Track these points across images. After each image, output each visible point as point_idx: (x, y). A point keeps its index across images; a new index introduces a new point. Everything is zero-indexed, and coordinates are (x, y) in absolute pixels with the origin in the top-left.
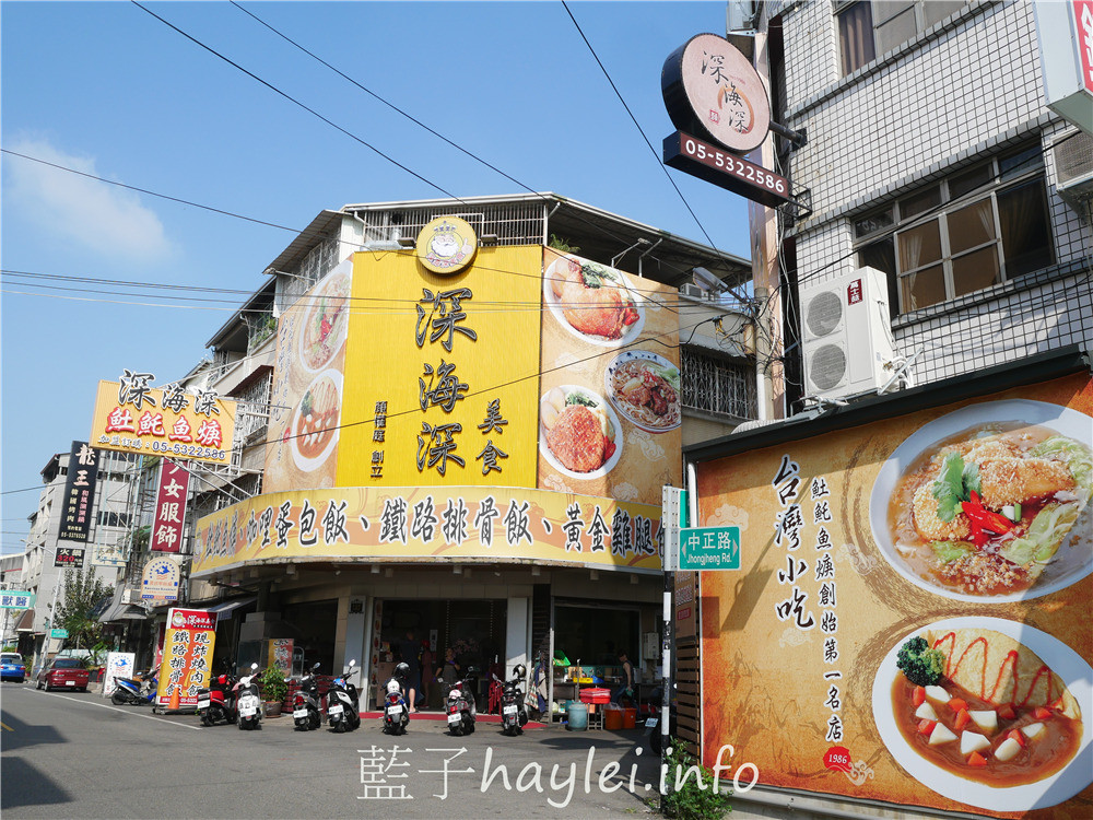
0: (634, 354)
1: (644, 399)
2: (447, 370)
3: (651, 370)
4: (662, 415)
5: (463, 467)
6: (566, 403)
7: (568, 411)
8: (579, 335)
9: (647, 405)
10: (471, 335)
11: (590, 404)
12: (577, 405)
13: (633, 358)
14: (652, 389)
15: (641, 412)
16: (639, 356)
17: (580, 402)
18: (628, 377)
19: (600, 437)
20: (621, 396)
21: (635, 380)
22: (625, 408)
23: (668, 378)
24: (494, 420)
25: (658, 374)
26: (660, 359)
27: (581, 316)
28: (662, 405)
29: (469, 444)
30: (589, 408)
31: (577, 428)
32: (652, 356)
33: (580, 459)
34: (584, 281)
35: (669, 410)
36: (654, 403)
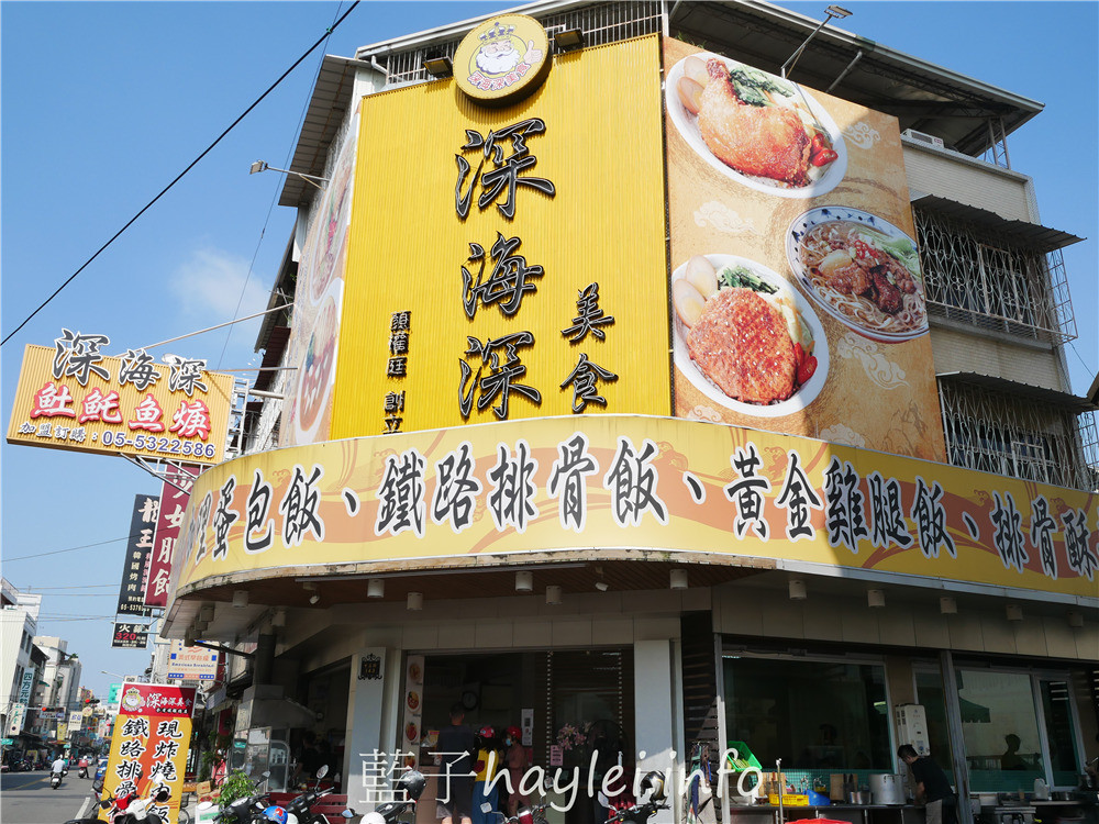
0: (834, 213)
1: (859, 283)
2: (507, 250)
3: (867, 239)
4: (894, 313)
5: (539, 404)
6: (720, 284)
7: (724, 297)
8: (734, 175)
9: (866, 294)
10: (545, 188)
11: (763, 287)
12: (739, 288)
13: (832, 218)
14: (872, 270)
15: (857, 305)
16: (844, 216)
17: (745, 283)
18: (828, 248)
19: (787, 345)
20: (819, 279)
21: (839, 254)
22: (828, 298)
23: (897, 253)
24: (591, 319)
25: (879, 246)
26: (880, 223)
27: (734, 148)
28: (892, 297)
29: (548, 365)
30: (761, 294)
31: (743, 327)
32: (866, 217)
33: (753, 381)
34: (736, 93)
35: (906, 305)
36: (878, 293)
